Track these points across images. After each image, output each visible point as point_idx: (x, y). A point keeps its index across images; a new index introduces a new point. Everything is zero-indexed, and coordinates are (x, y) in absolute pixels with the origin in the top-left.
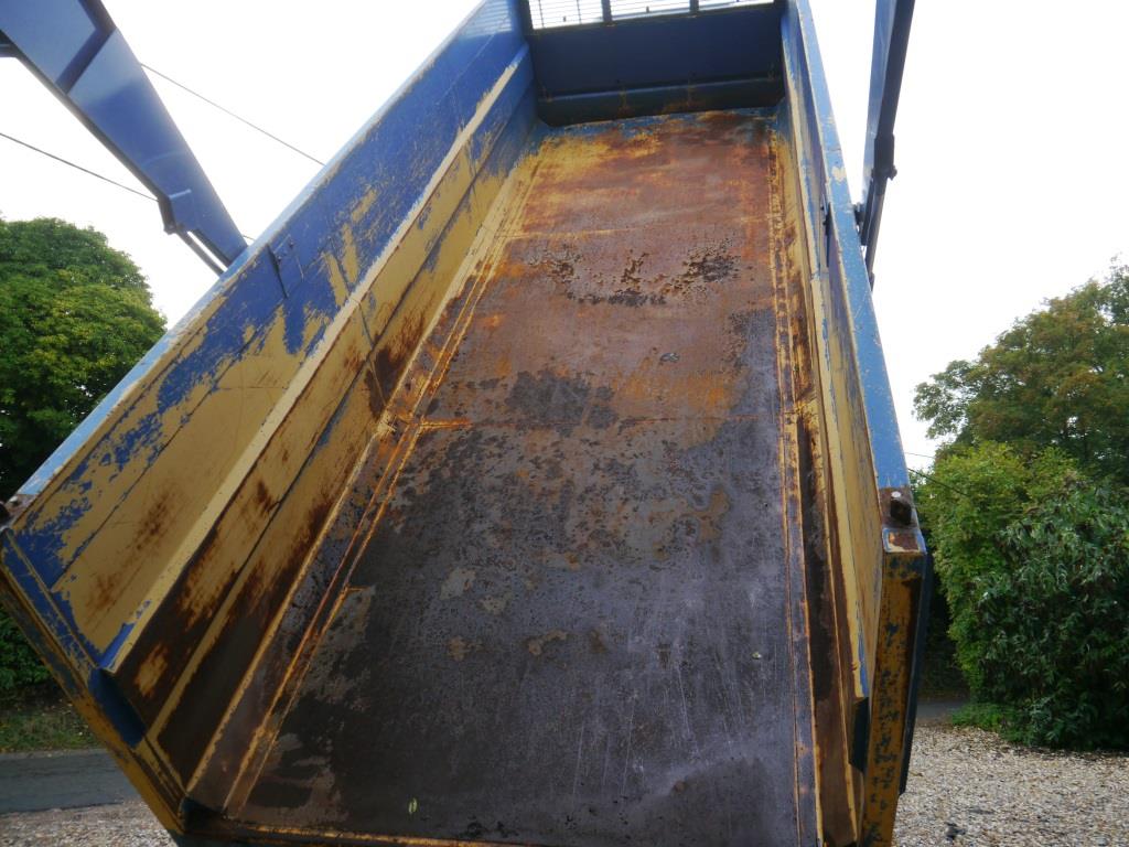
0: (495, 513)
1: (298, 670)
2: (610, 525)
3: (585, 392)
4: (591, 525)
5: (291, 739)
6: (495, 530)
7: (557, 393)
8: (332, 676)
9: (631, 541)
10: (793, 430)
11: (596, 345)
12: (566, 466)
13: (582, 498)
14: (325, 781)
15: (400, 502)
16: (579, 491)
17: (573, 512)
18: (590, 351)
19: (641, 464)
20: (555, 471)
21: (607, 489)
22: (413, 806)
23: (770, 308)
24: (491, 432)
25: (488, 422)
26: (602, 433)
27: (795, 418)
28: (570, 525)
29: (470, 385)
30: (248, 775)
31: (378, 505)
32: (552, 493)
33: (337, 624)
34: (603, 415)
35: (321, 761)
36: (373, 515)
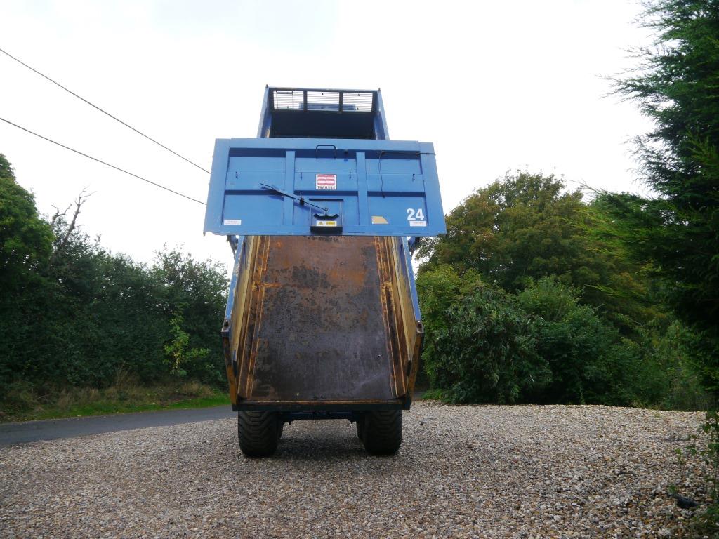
0: (298, 316)
1: (253, 363)
2: (334, 320)
3: (317, 275)
4: (329, 320)
5: (258, 381)
6: (300, 321)
7: (308, 275)
8: (264, 364)
9: (341, 325)
10: (384, 291)
11: (318, 257)
12: (317, 301)
13: (324, 312)
14: (272, 390)
15: (266, 312)
16: (323, 309)
17: (322, 315)
18: (316, 259)
19: (340, 301)
20: (314, 303)
21: (331, 309)
22: (298, 394)
23: (374, 246)
24: (289, 288)
25: (287, 285)
26: (326, 291)
27: (384, 287)
28: (322, 320)
29: (277, 270)
30: (249, 390)
31: (260, 314)
32: (314, 310)
33: (259, 350)
34: (325, 284)
35: (268, 385)
36: (259, 317)
